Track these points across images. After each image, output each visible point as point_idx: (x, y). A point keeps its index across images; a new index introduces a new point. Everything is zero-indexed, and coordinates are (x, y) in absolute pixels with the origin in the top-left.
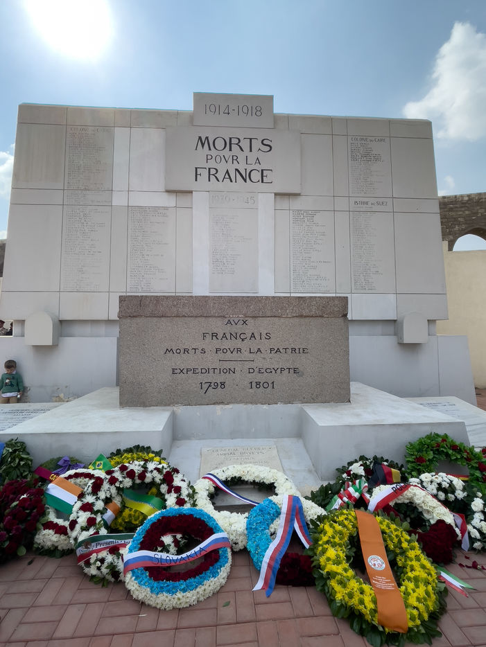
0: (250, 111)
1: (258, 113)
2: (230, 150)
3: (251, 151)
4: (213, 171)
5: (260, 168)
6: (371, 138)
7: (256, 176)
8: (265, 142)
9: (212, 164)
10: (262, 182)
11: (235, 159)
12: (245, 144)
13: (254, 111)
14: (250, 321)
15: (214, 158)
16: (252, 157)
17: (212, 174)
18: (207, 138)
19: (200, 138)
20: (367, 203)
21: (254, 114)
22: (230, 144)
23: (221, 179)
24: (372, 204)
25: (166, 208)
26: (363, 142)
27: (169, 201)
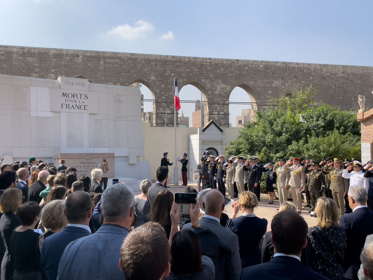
0: (80, 85)
1: (83, 85)
2: (74, 98)
3: (81, 98)
4: (68, 105)
5: (84, 105)
6: (120, 95)
7: (83, 107)
8: (86, 96)
9: (67, 103)
10: (85, 109)
11: (75, 101)
12: (79, 96)
13: (82, 84)
14: (92, 159)
15: (68, 101)
16: (81, 101)
17: (67, 106)
18: (66, 93)
19: (63, 93)
20: (119, 117)
21: (82, 85)
22: (74, 96)
23: (70, 108)
24: (121, 118)
25: (51, 118)
26: (118, 96)
27: (52, 115)
